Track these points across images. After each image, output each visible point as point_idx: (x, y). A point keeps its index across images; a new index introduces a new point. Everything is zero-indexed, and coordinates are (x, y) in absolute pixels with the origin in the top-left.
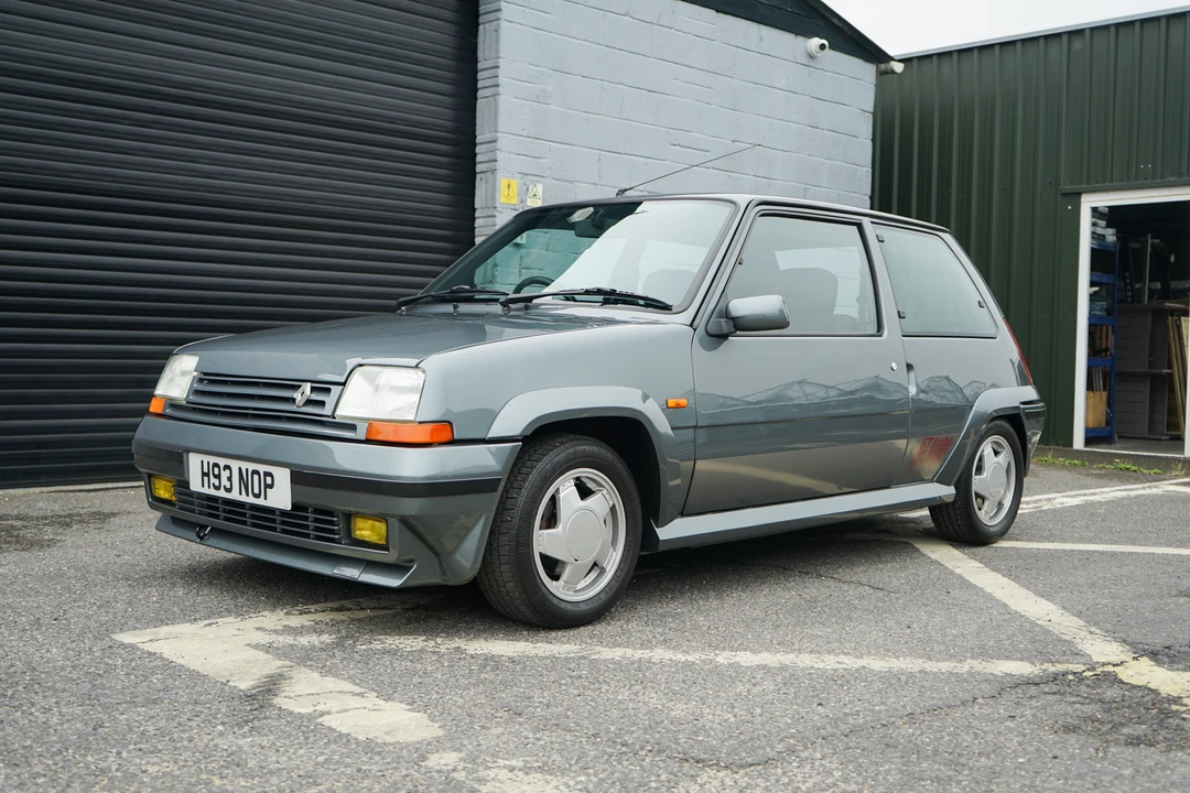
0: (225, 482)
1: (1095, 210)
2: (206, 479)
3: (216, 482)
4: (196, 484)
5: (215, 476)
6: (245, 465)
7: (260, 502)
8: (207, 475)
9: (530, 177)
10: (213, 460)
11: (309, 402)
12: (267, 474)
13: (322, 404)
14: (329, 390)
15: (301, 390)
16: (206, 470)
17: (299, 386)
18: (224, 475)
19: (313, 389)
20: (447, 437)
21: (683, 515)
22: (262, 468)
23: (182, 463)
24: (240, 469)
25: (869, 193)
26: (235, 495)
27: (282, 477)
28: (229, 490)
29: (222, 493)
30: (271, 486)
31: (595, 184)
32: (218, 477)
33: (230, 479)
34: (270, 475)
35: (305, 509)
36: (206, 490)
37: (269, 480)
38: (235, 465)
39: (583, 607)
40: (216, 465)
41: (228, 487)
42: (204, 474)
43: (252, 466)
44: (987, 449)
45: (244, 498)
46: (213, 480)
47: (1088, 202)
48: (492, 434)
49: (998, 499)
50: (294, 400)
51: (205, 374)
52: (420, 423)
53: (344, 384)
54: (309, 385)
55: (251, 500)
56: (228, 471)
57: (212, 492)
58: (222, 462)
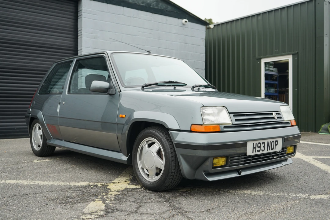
0: (262, 148)
2: (254, 149)
3: (259, 149)
4: (250, 152)
5: (258, 147)
6: (269, 141)
7: (274, 151)
8: (255, 148)
10: (257, 142)
16: (255, 146)
18: (262, 146)
22: (274, 140)
24: (268, 142)
26: (266, 151)
27: (280, 141)
28: (263, 151)
29: (261, 152)
30: (277, 145)
32: (260, 147)
33: (264, 147)
34: (277, 141)
36: (255, 153)
38: (266, 141)
40: (259, 143)
41: (263, 149)
42: (254, 148)
43: (271, 140)
45: (269, 151)
56: (264, 144)
57: (257, 153)
58: (261, 142)
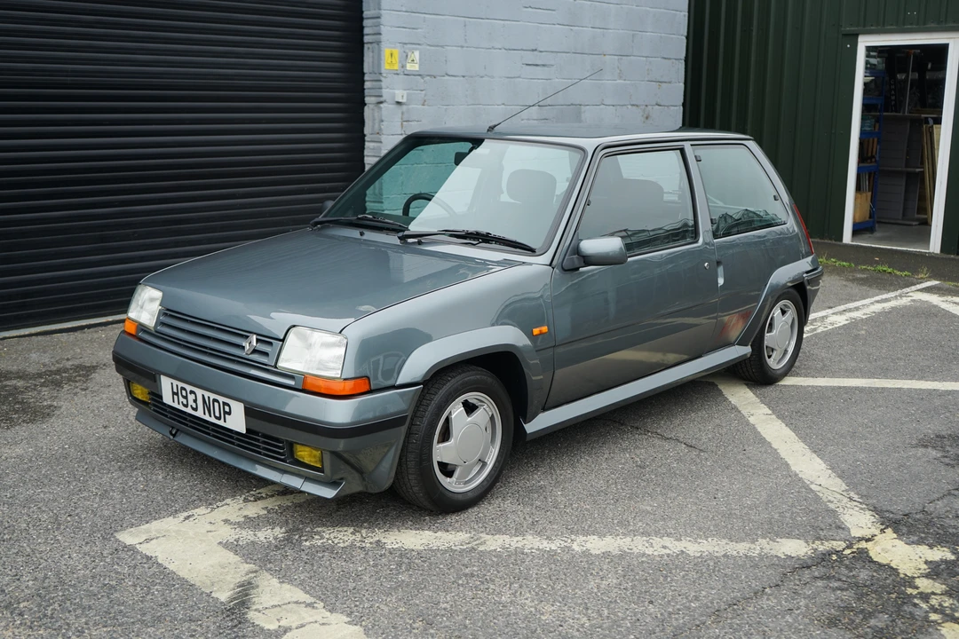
0: (191, 402)
1: (869, 49)
2: (176, 397)
3: (184, 401)
4: (167, 398)
5: (183, 397)
6: (207, 394)
7: (221, 423)
8: (177, 394)
9: (409, 46)
10: (180, 384)
11: (255, 351)
12: (224, 404)
13: (266, 354)
14: (271, 344)
15: (249, 340)
16: (175, 390)
17: (247, 337)
18: (191, 397)
19: (258, 340)
20: (366, 388)
21: (544, 409)
22: (221, 399)
23: (155, 381)
24: (203, 396)
25: (686, 34)
26: (199, 414)
27: (238, 409)
28: (195, 409)
29: (189, 410)
30: (229, 413)
31: (462, 47)
32: (186, 397)
33: (195, 401)
34: (229, 405)
35: (257, 433)
36: (175, 405)
37: (227, 409)
38: (199, 392)
39: (470, 494)
40: (183, 388)
41: (194, 406)
42: (174, 393)
43: (213, 396)
44: (777, 312)
45: (207, 417)
46: (181, 399)
47: (864, 42)
48: (399, 382)
49: (784, 348)
50: (243, 348)
51: (168, 310)
52: (345, 379)
53: (283, 340)
54: (255, 336)
55: (213, 420)
56: (193, 396)
57: (181, 408)
58: (189, 388)
